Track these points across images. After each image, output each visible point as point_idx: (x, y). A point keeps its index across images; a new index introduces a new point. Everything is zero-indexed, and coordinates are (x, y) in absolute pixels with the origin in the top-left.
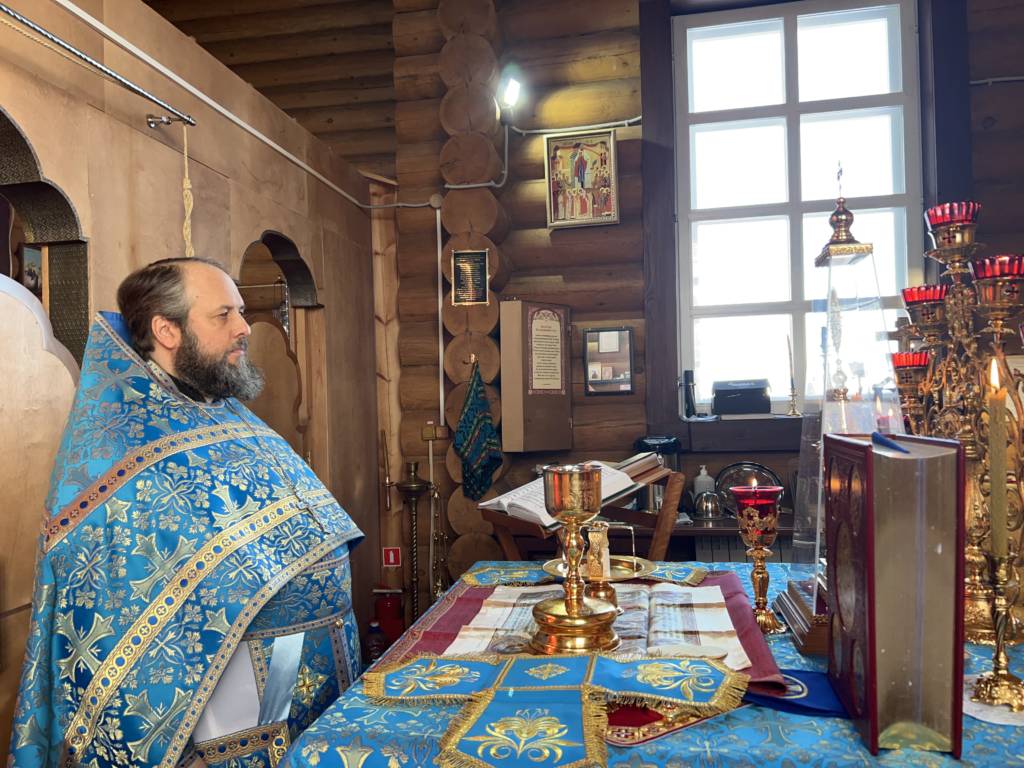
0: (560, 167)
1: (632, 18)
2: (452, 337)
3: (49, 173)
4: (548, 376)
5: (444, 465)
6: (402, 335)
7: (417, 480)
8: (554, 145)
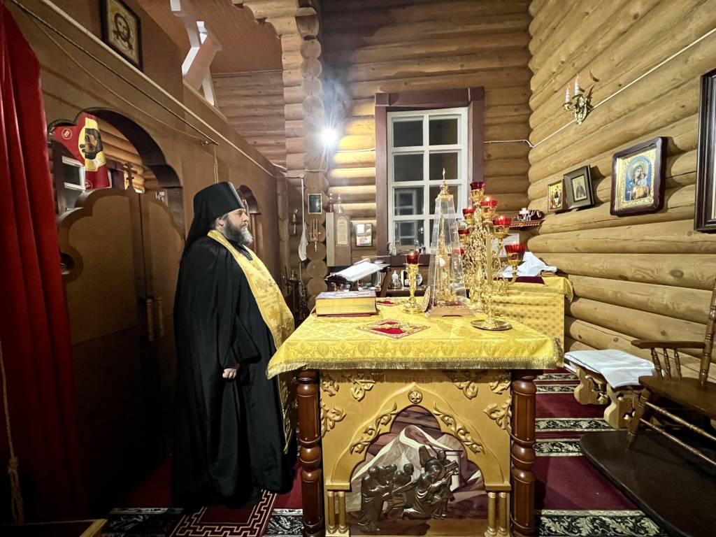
1: (373, 112)
2: (308, 226)
3: (169, 162)
4: (343, 240)
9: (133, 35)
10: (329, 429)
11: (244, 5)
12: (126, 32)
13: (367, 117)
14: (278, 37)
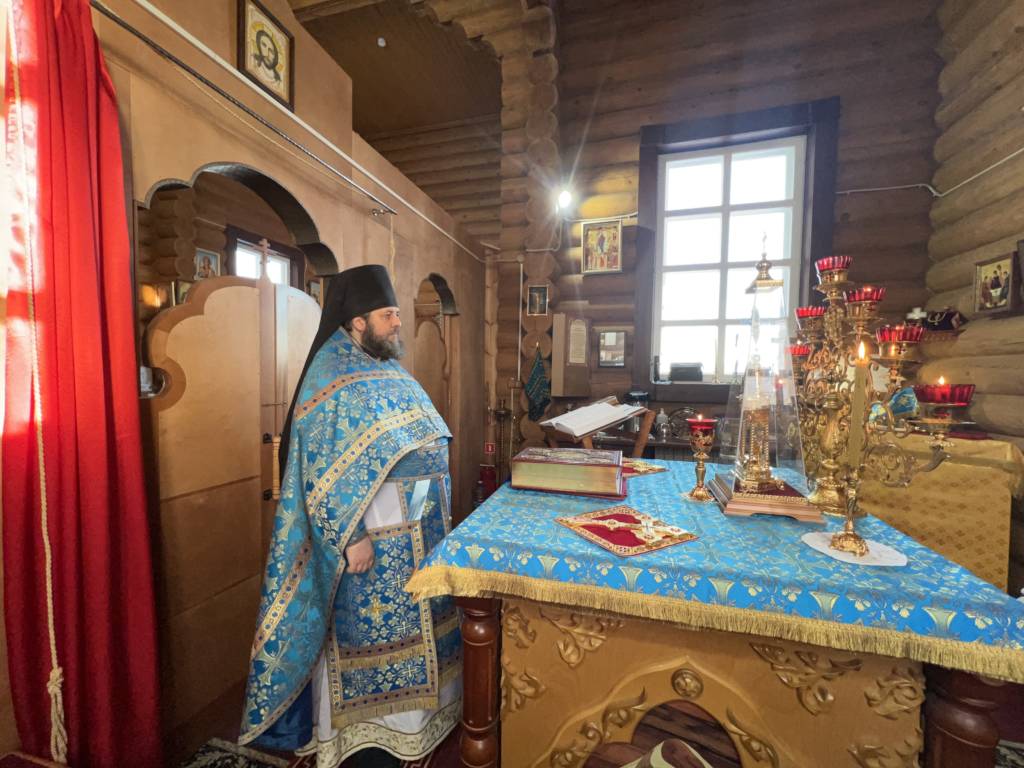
0: (590, 240)
1: (635, 156)
2: (526, 333)
4: (578, 356)
5: (519, 403)
6: (500, 330)
7: (504, 409)
8: (588, 228)
9: (283, 60)
10: (513, 707)
11: (455, 21)
12: (272, 57)
13: (626, 165)
14: (498, 61)
